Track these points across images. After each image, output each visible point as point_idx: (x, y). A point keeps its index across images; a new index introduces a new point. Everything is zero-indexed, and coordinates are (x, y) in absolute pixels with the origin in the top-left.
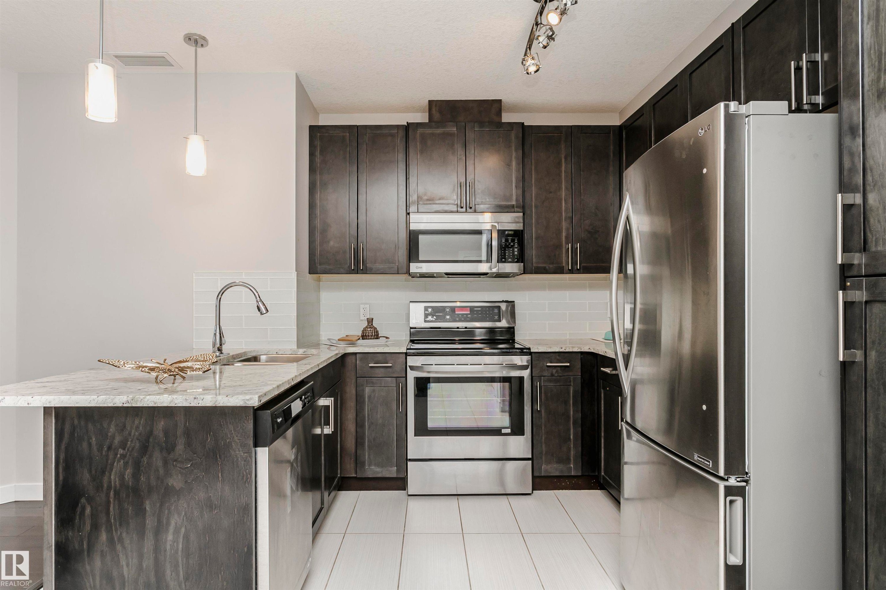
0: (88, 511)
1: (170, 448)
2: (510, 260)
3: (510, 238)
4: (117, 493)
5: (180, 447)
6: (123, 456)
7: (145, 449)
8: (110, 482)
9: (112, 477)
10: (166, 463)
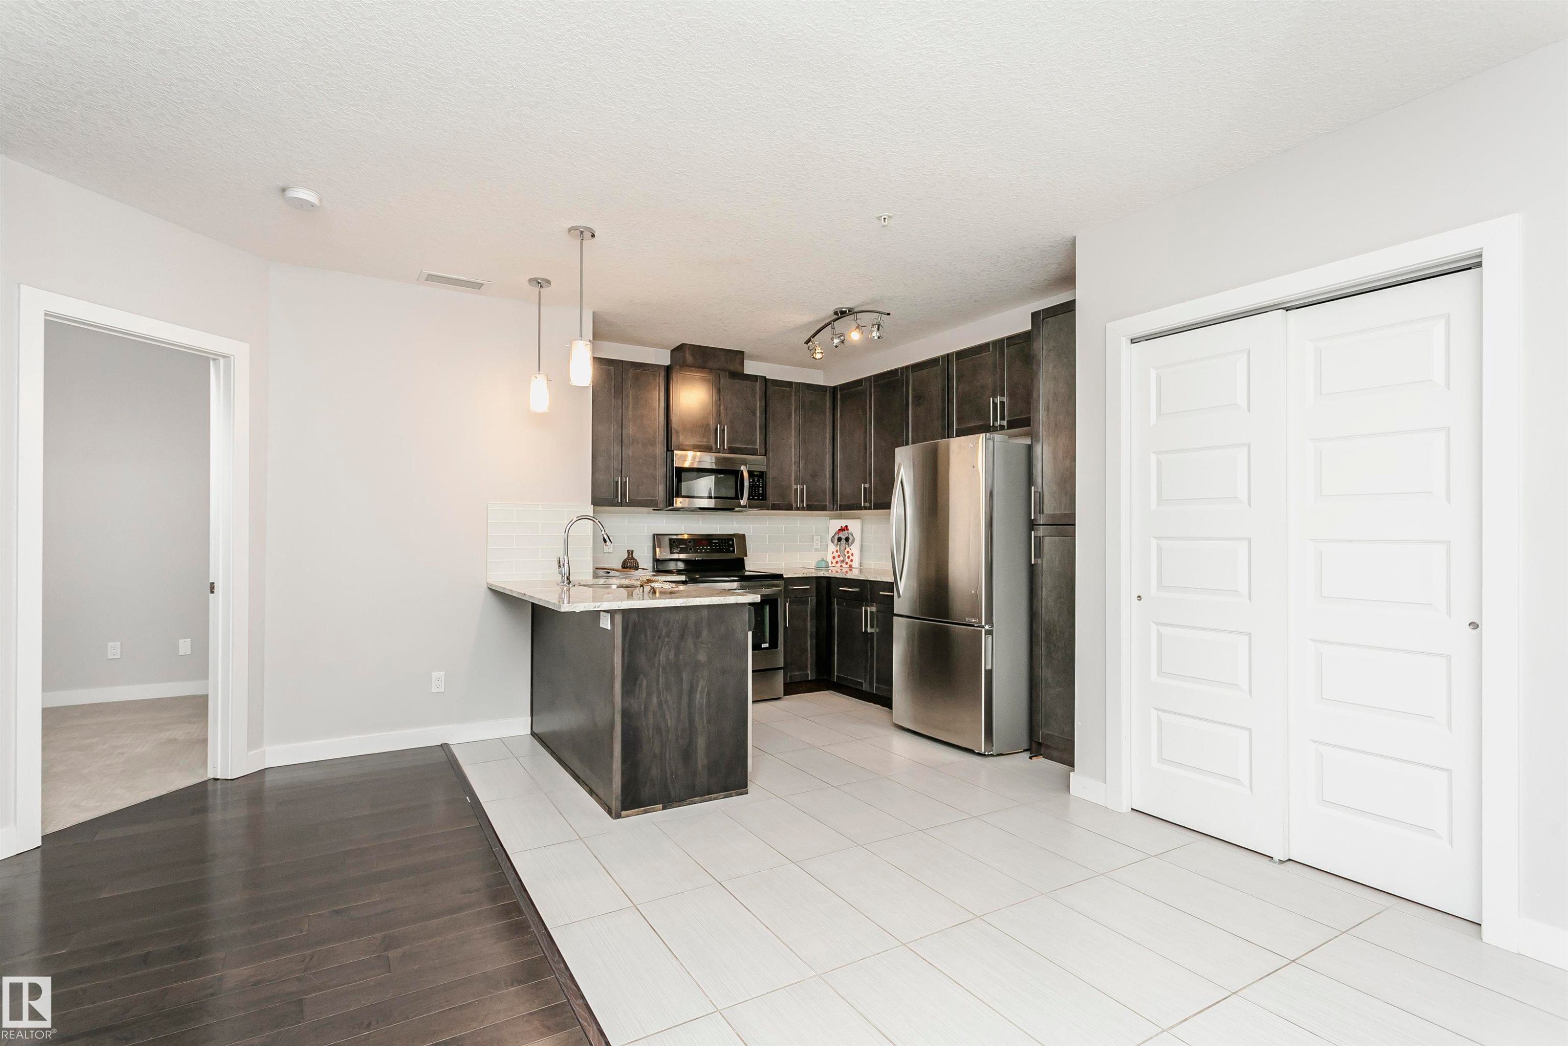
0: (645, 683)
1: (697, 635)
2: (756, 498)
3: (756, 478)
4: (664, 668)
5: (705, 633)
6: (668, 643)
7: (682, 636)
8: (659, 661)
9: (661, 658)
10: (695, 644)
